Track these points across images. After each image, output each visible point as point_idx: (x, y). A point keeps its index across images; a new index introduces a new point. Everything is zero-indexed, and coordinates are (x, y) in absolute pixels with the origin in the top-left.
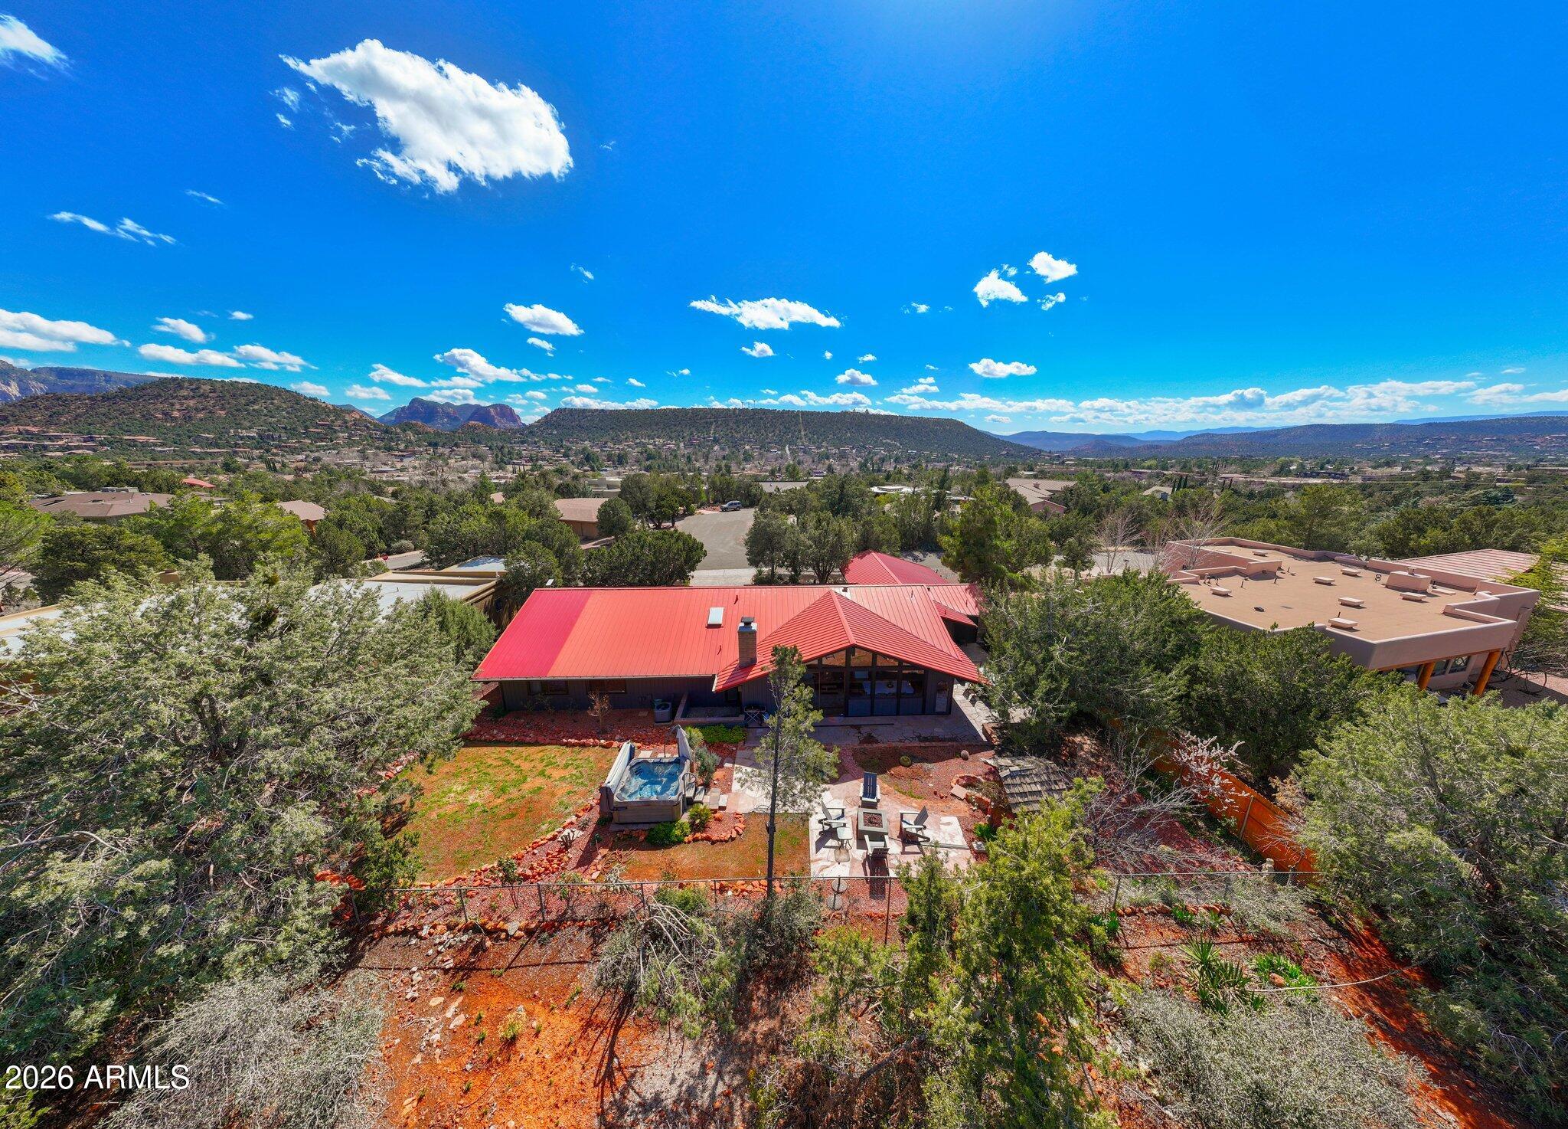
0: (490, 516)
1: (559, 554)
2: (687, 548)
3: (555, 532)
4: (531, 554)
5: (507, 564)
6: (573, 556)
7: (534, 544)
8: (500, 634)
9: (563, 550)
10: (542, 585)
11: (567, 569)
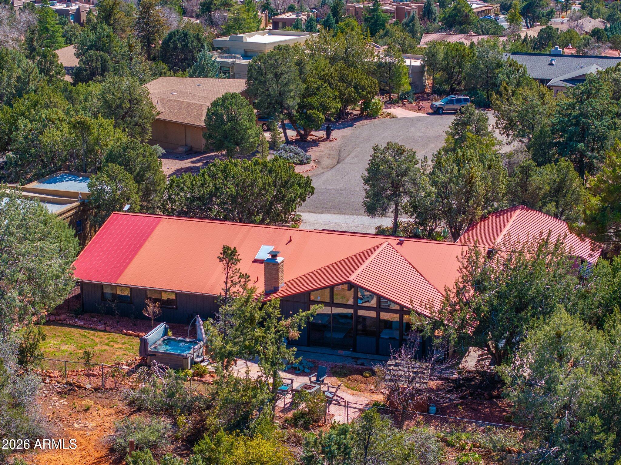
0: (74, 126)
1: (139, 178)
2: (279, 182)
3: (138, 155)
4: (113, 178)
5: (90, 186)
6: (153, 183)
7: (117, 168)
8: (82, 249)
9: (144, 175)
10: (121, 209)
11: (146, 195)
